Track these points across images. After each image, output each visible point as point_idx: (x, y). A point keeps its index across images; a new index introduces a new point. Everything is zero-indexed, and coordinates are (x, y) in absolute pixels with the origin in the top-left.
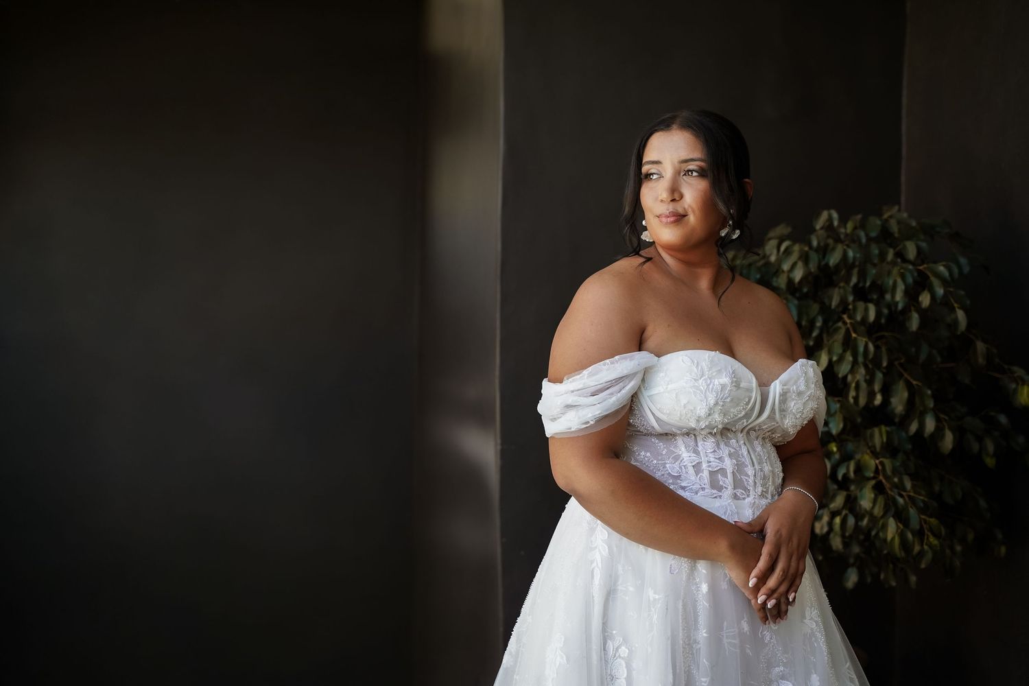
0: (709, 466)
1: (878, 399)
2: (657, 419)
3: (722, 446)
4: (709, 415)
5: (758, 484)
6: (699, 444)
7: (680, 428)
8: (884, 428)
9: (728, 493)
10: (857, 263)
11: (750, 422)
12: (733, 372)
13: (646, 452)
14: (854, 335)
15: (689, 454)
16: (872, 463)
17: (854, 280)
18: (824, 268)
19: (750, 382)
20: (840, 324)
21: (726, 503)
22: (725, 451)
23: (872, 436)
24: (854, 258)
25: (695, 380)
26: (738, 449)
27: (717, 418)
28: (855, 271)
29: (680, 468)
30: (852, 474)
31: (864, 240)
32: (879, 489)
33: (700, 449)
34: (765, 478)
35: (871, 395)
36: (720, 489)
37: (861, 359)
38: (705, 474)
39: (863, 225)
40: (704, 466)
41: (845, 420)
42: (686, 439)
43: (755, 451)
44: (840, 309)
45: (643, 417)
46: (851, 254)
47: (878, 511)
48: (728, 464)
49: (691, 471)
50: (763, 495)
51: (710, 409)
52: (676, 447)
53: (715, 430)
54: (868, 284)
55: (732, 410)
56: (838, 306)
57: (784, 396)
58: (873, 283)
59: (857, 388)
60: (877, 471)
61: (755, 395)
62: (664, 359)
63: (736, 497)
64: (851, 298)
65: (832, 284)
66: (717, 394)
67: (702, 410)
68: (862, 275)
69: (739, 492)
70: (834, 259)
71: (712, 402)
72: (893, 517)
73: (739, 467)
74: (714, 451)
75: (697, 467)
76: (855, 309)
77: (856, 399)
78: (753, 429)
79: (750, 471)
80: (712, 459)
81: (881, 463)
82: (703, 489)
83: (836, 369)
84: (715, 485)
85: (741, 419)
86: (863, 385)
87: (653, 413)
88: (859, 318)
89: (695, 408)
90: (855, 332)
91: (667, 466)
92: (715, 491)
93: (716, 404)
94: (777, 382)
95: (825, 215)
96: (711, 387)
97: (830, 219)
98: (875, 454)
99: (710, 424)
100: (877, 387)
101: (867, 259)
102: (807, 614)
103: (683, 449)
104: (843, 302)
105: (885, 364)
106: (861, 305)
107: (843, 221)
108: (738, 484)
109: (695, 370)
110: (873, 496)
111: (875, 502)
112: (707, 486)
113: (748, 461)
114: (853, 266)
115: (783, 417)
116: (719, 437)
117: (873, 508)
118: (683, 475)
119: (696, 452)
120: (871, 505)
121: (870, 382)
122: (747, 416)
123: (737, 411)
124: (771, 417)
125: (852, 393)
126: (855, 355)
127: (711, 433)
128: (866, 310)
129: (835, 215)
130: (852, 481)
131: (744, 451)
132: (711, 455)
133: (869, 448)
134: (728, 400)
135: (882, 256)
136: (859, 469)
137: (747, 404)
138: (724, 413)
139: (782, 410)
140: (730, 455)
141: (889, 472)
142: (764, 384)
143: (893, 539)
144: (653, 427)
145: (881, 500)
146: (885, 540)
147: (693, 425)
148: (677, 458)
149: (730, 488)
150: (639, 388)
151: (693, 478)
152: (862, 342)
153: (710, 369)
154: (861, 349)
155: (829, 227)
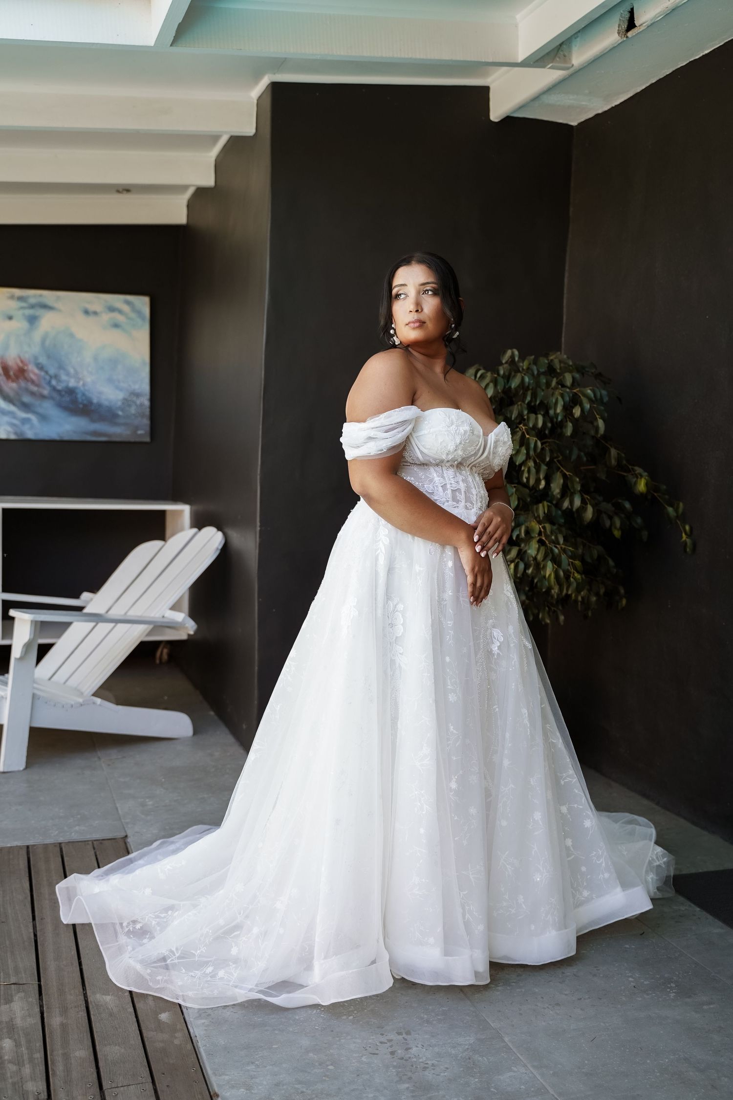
0: (451, 487)
1: (543, 484)
2: (421, 452)
3: (458, 474)
4: (456, 450)
5: (478, 501)
6: (444, 472)
7: (435, 459)
8: (545, 503)
9: (462, 504)
10: (531, 387)
11: (477, 458)
12: (470, 424)
13: (411, 477)
14: (527, 436)
15: (439, 478)
16: (537, 527)
17: (528, 399)
18: (507, 391)
19: (479, 432)
20: (518, 429)
21: (461, 511)
22: (460, 478)
23: (537, 509)
24: (529, 383)
25: (449, 427)
26: (467, 477)
27: (460, 452)
28: (529, 393)
29: (434, 487)
30: (523, 535)
31: (536, 373)
32: (541, 542)
33: (445, 475)
34: (481, 497)
35: (538, 481)
36: (458, 501)
37: (532, 453)
38: (449, 492)
39: (535, 362)
40: (448, 486)
41: (519, 499)
42: (437, 468)
43: (475, 481)
44: (518, 421)
45: (412, 451)
46: (527, 379)
47: (540, 557)
48: (462, 486)
49: (440, 489)
50: (480, 509)
51: (457, 446)
52: (430, 474)
53: (456, 462)
54: (538, 402)
55: (469, 449)
56: (516, 418)
57: (496, 442)
58: (541, 402)
59: (529, 472)
60: (540, 534)
61: (481, 440)
62: (427, 412)
63: (466, 508)
64: (526, 412)
65: (512, 403)
66: (461, 437)
67: (451, 447)
68: (534, 396)
69: (469, 504)
70: (514, 383)
71: (458, 442)
72: (551, 560)
73: (468, 489)
74: (454, 477)
75: (444, 487)
76: (528, 418)
77: (528, 479)
78: (475, 466)
79: (474, 492)
80: (453, 482)
81: (544, 528)
82: (448, 501)
83: (514, 459)
84: (455, 499)
85: (472, 456)
86: (533, 470)
87: (419, 449)
88: (531, 425)
89: (447, 445)
90: (528, 434)
91: (425, 486)
92: (455, 503)
93: (460, 443)
94: (493, 433)
95: (509, 353)
96: (458, 431)
97: (513, 356)
98: (540, 522)
99: (454, 457)
100: (541, 477)
101: (538, 384)
102: (505, 587)
103: (435, 475)
104: (520, 415)
105: (548, 459)
106: (533, 416)
107: (522, 358)
108: (468, 499)
109: (448, 420)
110: (537, 546)
111: (538, 550)
112: (450, 500)
113: (472, 486)
114: (527, 389)
115: (494, 458)
116: (455, 468)
117: (537, 554)
118: (436, 492)
119: (443, 477)
120: (536, 553)
121: (538, 471)
122: (475, 454)
123: (471, 450)
124: (487, 457)
125: (526, 475)
126: (528, 450)
127: (451, 466)
128: (537, 419)
129: (516, 352)
130: (522, 540)
131: (470, 479)
132: (452, 479)
133: (535, 518)
134: (467, 441)
135: (548, 385)
136: (527, 532)
137: (477, 446)
138: (464, 450)
139: (494, 453)
140: (463, 480)
141: (548, 532)
142: (486, 434)
143: (550, 575)
144: (418, 458)
145: (543, 549)
146: (545, 577)
147: (444, 457)
148: (431, 481)
149: (463, 501)
150: (411, 434)
151: (442, 494)
152: (533, 440)
153: (457, 420)
154: (532, 446)
155: (512, 361)
